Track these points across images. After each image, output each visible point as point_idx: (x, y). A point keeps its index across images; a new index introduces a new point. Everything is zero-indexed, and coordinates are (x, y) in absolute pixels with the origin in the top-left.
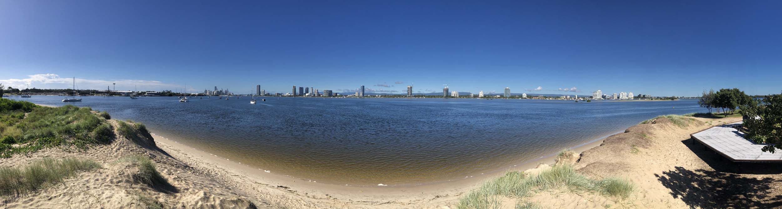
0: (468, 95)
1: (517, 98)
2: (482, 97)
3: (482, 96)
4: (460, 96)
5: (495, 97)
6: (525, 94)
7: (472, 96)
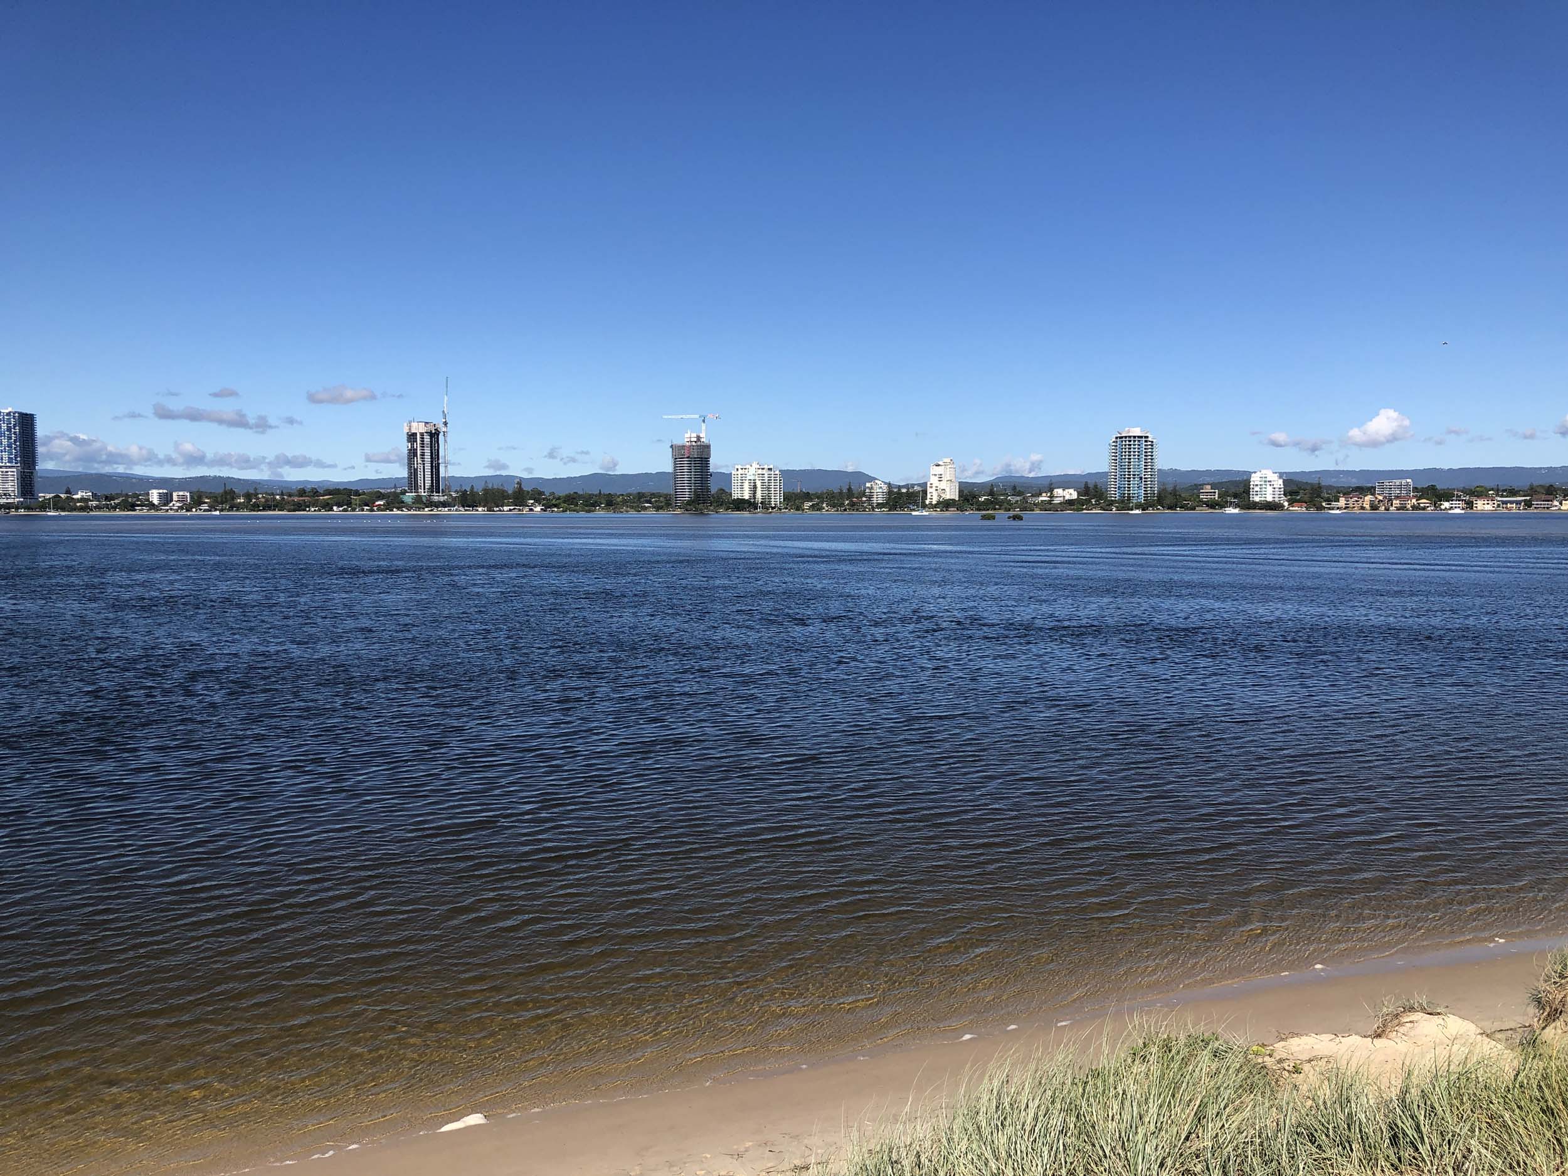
0: (850, 489)
1: (1212, 505)
2: (946, 505)
3: (948, 496)
4: (793, 500)
5: (1044, 498)
6: (1273, 477)
7: (879, 497)
